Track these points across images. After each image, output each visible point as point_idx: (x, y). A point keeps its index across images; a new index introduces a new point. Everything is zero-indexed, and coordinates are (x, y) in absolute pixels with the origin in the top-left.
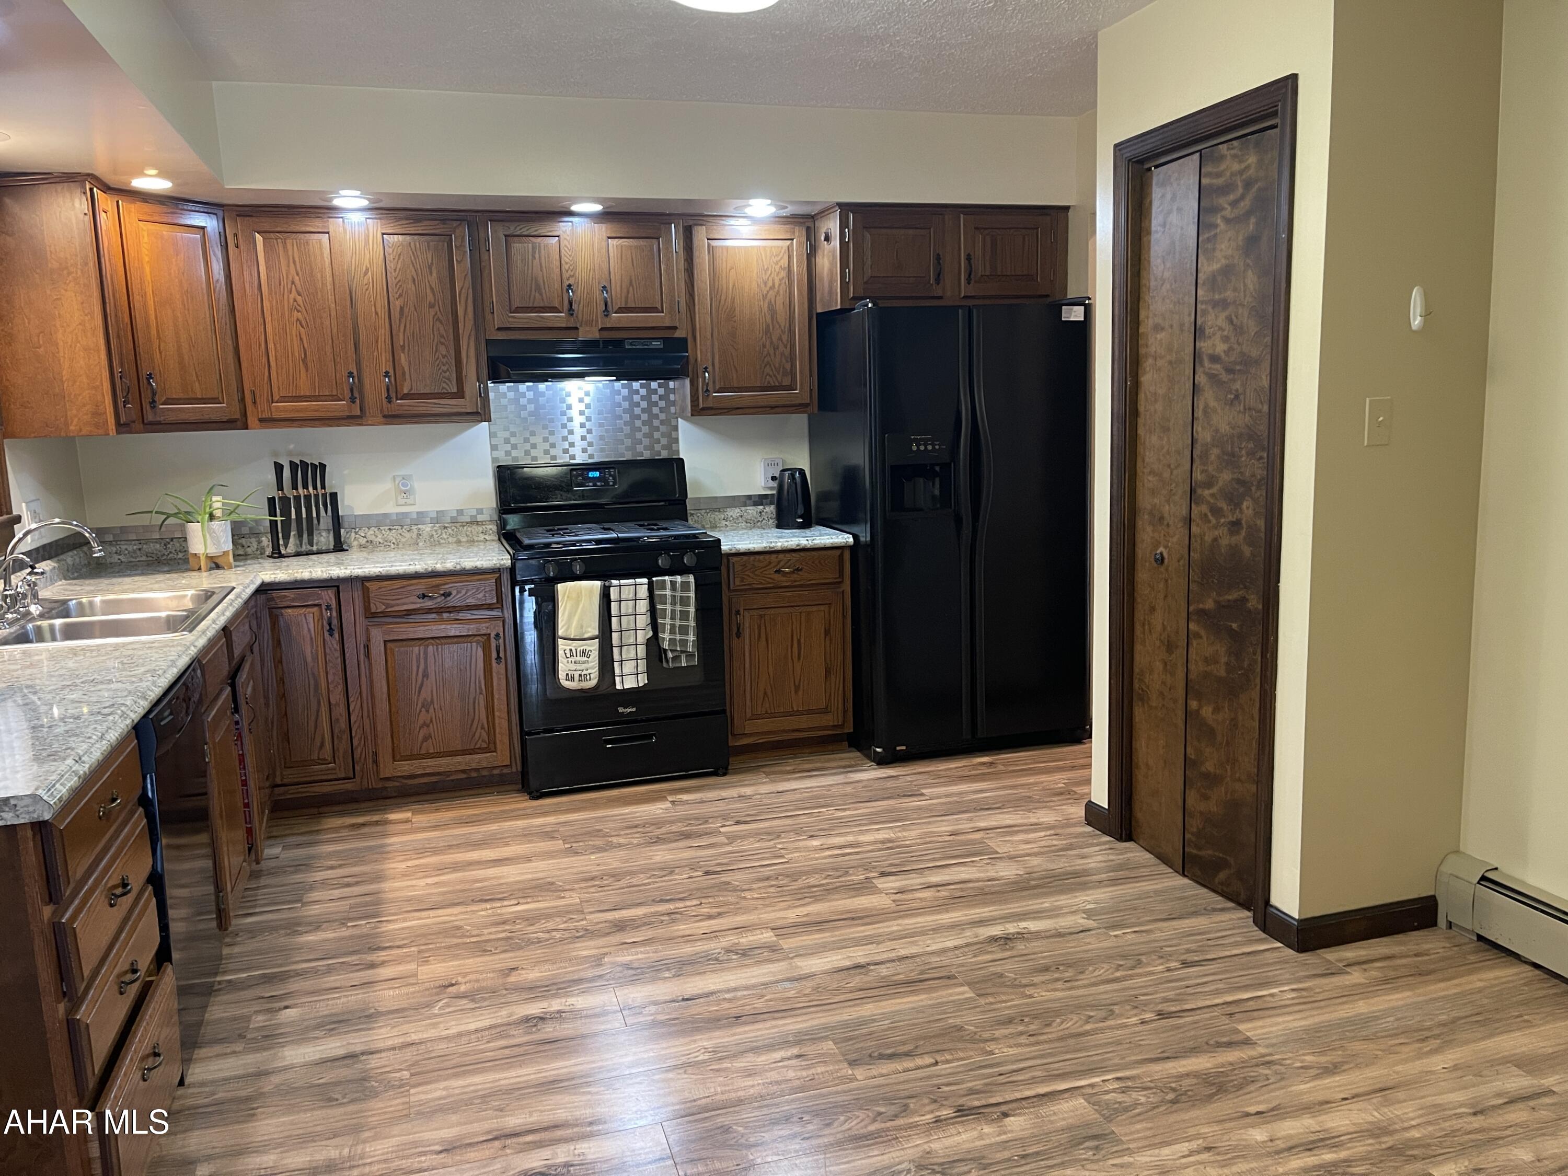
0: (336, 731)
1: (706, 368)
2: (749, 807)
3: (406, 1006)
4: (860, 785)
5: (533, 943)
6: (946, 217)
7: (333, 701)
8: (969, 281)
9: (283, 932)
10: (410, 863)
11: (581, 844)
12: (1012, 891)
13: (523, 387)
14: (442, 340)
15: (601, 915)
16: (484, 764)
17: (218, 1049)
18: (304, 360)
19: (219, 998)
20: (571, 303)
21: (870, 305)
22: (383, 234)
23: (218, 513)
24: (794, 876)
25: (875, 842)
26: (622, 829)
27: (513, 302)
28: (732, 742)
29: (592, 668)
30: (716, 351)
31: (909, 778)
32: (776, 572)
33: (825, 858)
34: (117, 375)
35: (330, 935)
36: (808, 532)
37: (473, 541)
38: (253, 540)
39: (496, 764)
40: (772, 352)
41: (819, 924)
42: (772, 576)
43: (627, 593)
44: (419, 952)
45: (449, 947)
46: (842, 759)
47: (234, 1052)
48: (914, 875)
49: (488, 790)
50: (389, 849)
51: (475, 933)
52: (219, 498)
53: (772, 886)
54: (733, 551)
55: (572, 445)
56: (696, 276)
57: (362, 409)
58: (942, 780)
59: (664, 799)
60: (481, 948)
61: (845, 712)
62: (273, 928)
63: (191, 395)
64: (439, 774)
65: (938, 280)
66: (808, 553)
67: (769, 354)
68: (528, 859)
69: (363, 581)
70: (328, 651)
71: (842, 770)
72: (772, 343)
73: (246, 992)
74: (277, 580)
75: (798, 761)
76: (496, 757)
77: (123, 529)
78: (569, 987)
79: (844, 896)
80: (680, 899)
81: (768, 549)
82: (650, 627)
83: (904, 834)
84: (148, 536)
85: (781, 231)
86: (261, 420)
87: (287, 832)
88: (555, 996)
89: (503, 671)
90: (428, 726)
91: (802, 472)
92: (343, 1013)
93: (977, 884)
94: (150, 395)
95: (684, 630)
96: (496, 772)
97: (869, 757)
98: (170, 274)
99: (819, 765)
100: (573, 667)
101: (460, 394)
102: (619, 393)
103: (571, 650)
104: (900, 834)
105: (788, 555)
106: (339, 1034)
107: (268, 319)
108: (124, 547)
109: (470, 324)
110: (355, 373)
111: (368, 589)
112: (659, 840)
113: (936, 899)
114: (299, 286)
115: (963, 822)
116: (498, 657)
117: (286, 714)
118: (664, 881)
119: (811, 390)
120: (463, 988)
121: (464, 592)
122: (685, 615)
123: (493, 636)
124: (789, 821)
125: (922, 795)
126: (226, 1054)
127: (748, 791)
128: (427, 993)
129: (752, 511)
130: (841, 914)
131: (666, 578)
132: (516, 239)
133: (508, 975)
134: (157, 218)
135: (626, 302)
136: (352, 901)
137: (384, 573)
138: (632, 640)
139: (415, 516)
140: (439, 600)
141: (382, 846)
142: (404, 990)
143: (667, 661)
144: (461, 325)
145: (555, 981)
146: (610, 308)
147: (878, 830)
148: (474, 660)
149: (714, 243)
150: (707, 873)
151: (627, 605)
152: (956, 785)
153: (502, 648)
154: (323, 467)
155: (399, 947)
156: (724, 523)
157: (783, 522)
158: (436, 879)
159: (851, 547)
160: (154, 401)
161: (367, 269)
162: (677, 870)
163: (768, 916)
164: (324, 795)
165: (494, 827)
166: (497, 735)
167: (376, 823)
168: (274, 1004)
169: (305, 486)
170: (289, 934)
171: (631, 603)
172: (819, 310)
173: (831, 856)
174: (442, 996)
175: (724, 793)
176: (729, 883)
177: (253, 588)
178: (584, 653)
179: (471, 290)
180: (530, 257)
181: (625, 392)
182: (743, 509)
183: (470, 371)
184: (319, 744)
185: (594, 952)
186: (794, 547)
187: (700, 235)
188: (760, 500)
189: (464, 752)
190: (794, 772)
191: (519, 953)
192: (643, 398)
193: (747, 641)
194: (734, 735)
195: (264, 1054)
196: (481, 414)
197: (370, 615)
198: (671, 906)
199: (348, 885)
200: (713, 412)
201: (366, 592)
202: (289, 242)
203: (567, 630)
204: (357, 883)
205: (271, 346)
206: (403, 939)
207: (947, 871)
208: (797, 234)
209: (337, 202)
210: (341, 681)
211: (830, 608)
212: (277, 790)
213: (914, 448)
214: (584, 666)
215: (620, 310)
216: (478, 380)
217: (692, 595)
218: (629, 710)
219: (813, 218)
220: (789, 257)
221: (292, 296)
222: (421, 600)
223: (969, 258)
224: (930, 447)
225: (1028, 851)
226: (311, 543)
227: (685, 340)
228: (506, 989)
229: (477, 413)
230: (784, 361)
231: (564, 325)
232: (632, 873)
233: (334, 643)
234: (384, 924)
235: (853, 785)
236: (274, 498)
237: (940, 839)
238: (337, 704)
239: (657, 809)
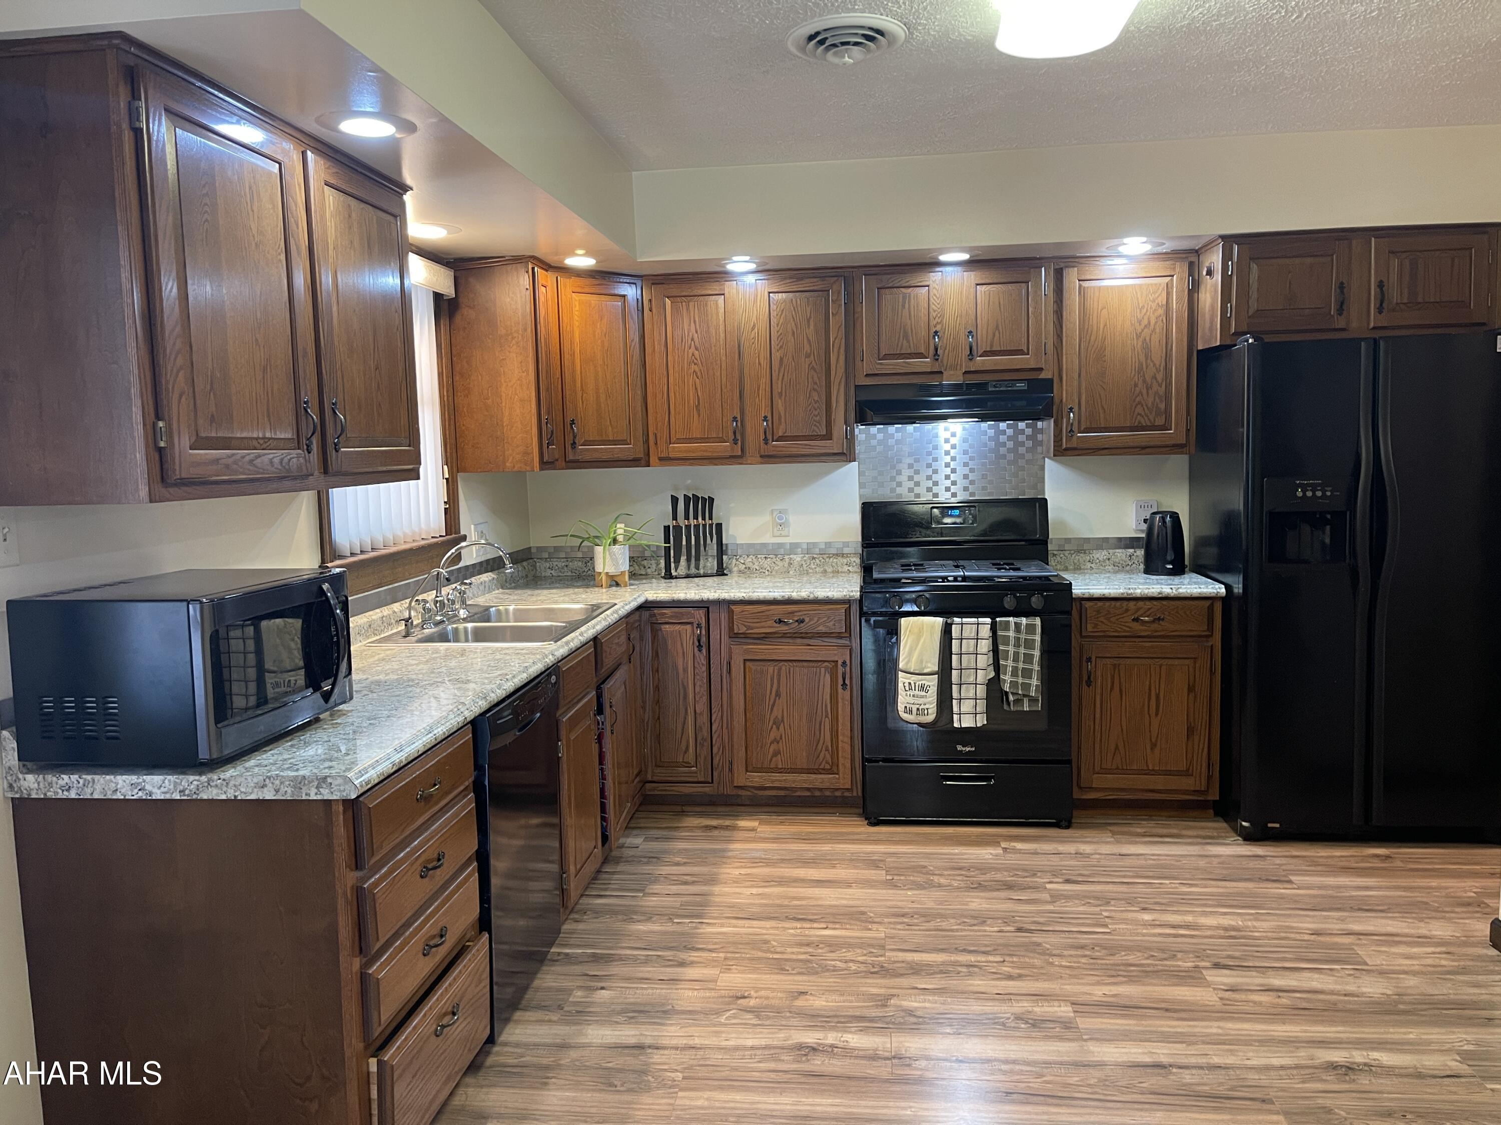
0: (699, 738)
1: (1071, 409)
2: (1084, 866)
3: (699, 1009)
4: (1216, 860)
5: (828, 970)
6: (1354, 242)
7: (698, 711)
8: (1380, 310)
9: (620, 917)
10: (743, 871)
11: (902, 878)
12: (1371, 1012)
13: (892, 429)
14: (815, 387)
15: (900, 954)
16: (826, 785)
17: (539, 1015)
18: (697, 407)
19: (553, 968)
20: (936, 350)
21: (1251, 341)
22: (770, 293)
23: (620, 538)
24: (1112, 949)
25: (1217, 928)
26: (946, 869)
27: (881, 350)
28: (1077, 795)
29: (930, 703)
30: (1083, 391)
31: (1278, 861)
32: (1133, 620)
33: (1154, 935)
34: (544, 421)
35: (656, 927)
36: (1177, 579)
37: (838, 572)
38: (653, 562)
39: (837, 786)
40: (1144, 391)
41: (1126, 1008)
42: (1130, 625)
43: (969, 631)
44: (726, 959)
45: (752, 959)
46: (1203, 828)
47: (550, 1021)
48: (1254, 974)
49: (831, 810)
50: (730, 854)
51: (779, 950)
52: (622, 526)
53: (1085, 956)
54: (1087, 596)
55: (936, 484)
56: (1064, 317)
57: (742, 450)
58: (1319, 868)
59: (996, 844)
60: (780, 966)
61: (1209, 778)
62: (612, 912)
63: (604, 438)
64: (785, 789)
65: (1340, 310)
66: (1172, 603)
67: (1141, 393)
68: (848, 884)
69: (728, 604)
70: (696, 665)
71: (1199, 840)
72: (1144, 381)
73: (575, 967)
74: (658, 599)
75: (1152, 823)
76: (839, 779)
77: (557, 549)
78: (850, 1022)
79: (1163, 982)
80: (984, 953)
81: (1125, 595)
82: (992, 668)
83: (1255, 924)
84: (573, 555)
85: (1160, 267)
86: (661, 459)
87: (652, 825)
88: (833, 1029)
89: (848, 698)
90: (778, 743)
91: (1175, 517)
92: (645, 1005)
93: (1328, 997)
94: (572, 438)
95: (1027, 673)
96: (838, 794)
97: (1235, 830)
98: (594, 336)
99: (1175, 831)
100: (911, 700)
101: (828, 436)
102: (985, 433)
103: (910, 684)
104: (1250, 923)
105: (1148, 603)
106: (637, 1023)
107: (671, 372)
108: (555, 564)
109: (841, 370)
110: (739, 419)
111: (733, 611)
112: (980, 887)
113: (1274, 1006)
114: (697, 343)
115: (1333, 922)
116: (844, 684)
117: (659, 718)
118: (973, 930)
119: (1188, 430)
120: (752, 1002)
121: (816, 619)
122: (1029, 658)
123: (840, 663)
124: (1124, 888)
125: (1290, 882)
126: (544, 1021)
127: (1087, 848)
128: (720, 1000)
129: (1121, 554)
130: (1153, 1002)
131: (1011, 619)
132: (887, 290)
133: (796, 998)
134: (586, 290)
135: (992, 346)
136: (685, 899)
137: (746, 598)
138: (972, 679)
139: (788, 547)
140: (793, 626)
141: (724, 850)
142: (702, 994)
143: (1008, 703)
144: (833, 373)
145: (838, 1013)
146: (975, 352)
147: (1225, 914)
148: (822, 683)
149: (1085, 284)
150: (1020, 930)
151: (968, 644)
152: (1335, 876)
153: (848, 676)
154: (712, 500)
155: (710, 950)
156: (1089, 565)
157: (1151, 568)
158: (760, 890)
159: (1222, 598)
160: (574, 443)
161: (754, 325)
162: (989, 922)
163: (1070, 988)
164: (686, 795)
165: (827, 847)
166: (840, 759)
167: (727, 828)
168: (595, 982)
169: (696, 518)
170: (625, 921)
171: (973, 642)
172: (1200, 348)
173: (1160, 935)
174: (732, 1006)
175: (1062, 848)
176: (1039, 944)
177: (634, 605)
178: (922, 688)
179: (843, 340)
180: (900, 307)
181: (991, 432)
182: (1111, 551)
183: (839, 416)
184: (684, 749)
185: (882, 991)
186: (1155, 595)
187: (1071, 277)
188: (1131, 543)
189: (809, 771)
190: (1144, 835)
191: (812, 978)
192: (1009, 438)
193: (1099, 691)
194: (1080, 788)
195: (573, 1028)
196: (847, 455)
197: (734, 636)
198: (972, 958)
199: (686, 883)
200: (1077, 452)
201: (731, 613)
202: (691, 304)
203: (907, 663)
204: (693, 883)
205: (672, 395)
206: (716, 943)
207: (1297, 975)
208: (1178, 270)
209: (730, 267)
210: (705, 693)
211: (1195, 663)
212: (648, 785)
213: (1299, 493)
214: (921, 701)
215: (985, 354)
216: (846, 423)
217: (1038, 638)
218: (968, 749)
219: (1197, 252)
220: (1168, 294)
221: (691, 351)
222: (777, 625)
223: (1381, 285)
224: (1319, 494)
225: (1405, 968)
226: (697, 568)
227: (1050, 382)
228: (790, 1012)
229: (843, 454)
230: (1157, 400)
231: (929, 370)
232: (943, 917)
233: (702, 658)
234: (704, 926)
235: (1207, 860)
236: (669, 526)
237: (1298, 937)
238: (701, 714)
239: (986, 854)
